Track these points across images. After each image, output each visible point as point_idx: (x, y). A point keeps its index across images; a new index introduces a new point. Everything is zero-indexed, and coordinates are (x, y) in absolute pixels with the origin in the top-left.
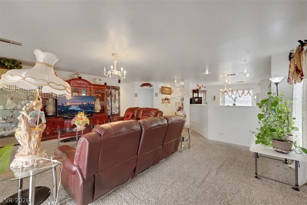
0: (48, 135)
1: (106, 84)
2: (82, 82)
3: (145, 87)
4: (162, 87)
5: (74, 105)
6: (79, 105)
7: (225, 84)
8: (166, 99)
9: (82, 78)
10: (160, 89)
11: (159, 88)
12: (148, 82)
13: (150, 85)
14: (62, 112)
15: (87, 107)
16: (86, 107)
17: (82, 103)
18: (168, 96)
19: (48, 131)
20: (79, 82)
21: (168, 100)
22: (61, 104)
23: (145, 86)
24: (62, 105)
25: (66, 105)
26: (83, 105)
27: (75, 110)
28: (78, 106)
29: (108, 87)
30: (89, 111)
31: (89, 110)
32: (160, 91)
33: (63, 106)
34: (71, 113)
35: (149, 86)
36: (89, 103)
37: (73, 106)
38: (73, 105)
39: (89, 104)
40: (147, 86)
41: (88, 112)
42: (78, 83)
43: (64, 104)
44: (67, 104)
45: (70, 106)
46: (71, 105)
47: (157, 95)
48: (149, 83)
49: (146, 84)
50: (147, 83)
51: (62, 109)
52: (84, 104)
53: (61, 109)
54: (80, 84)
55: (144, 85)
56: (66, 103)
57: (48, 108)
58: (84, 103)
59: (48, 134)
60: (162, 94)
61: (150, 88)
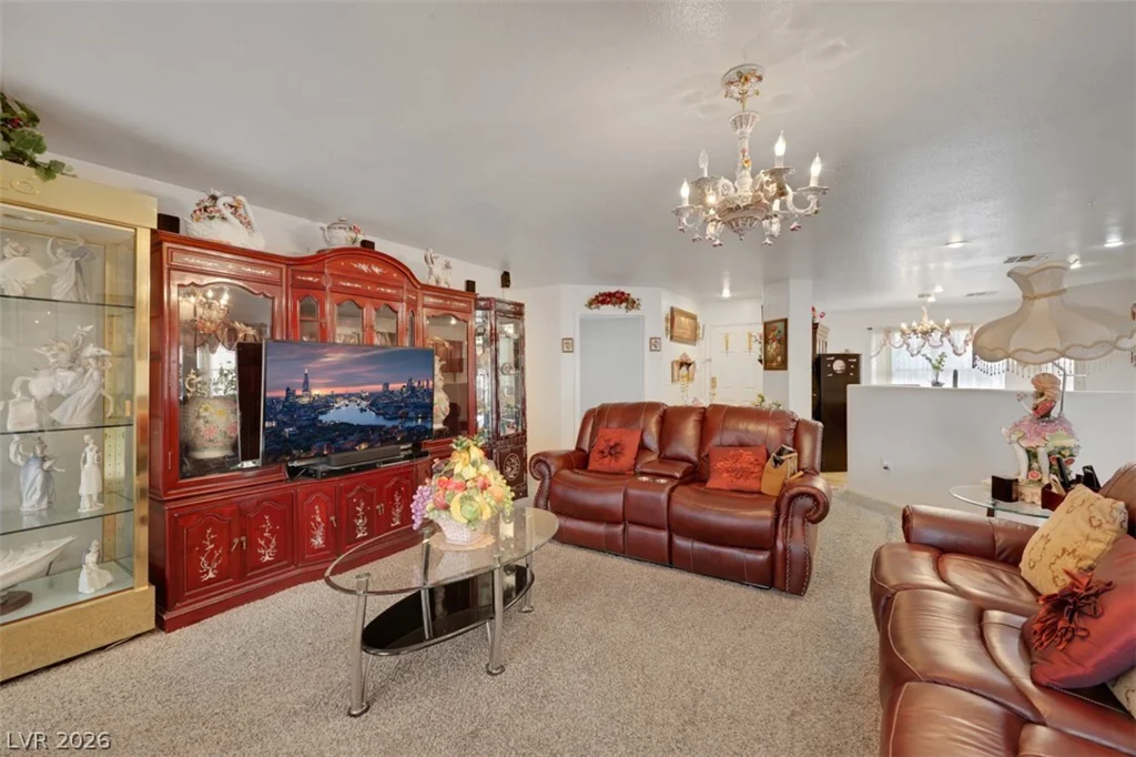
0: (211, 581)
1: (470, 285)
2: (377, 270)
3: (607, 310)
4: (672, 309)
5: (348, 397)
6: (372, 394)
7: (924, 304)
8: (682, 364)
9: (377, 249)
10: (667, 319)
11: (663, 317)
12: (622, 289)
13: (627, 300)
14: (286, 440)
15: (407, 406)
16: (401, 408)
17: (386, 385)
18: (690, 352)
19: (210, 559)
20: (364, 268)
21: (689, 365)
22: (283, 394)
23: (608, 303)
24: (287, 398)
25: (305, 400)
26: (387, 393)
27: (350, 425)
28: (364, 404)
29: (482, 303)
30: (413, 424)
31: (411, 419)
32: (667, 330)
33: (290, 407)
34: (333, 441)
35: (624, 305)
36: (416, 384)
37: (341, 402)
38: (342, 396)
39: (413, 389)
40: (614, 304)
41: (410, 429)
42: (361, 272)
43: (299, 392)
44: (315, 392)
45: (326, 404)
46: (334, 397)
47: (655, 344)
48: (623, 293)
49: (610, 295)
50: (617, 292)
51: (286, 425)
52: (392, 392)
53: (278, 423)
54: (370, 278)
55: (603, 302)
56: (306, 387)
57: (198, 417)
58: (391, 387)
59: (211, 575)
60: (672, 338)
61: (630, 313)
